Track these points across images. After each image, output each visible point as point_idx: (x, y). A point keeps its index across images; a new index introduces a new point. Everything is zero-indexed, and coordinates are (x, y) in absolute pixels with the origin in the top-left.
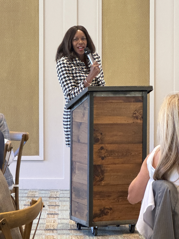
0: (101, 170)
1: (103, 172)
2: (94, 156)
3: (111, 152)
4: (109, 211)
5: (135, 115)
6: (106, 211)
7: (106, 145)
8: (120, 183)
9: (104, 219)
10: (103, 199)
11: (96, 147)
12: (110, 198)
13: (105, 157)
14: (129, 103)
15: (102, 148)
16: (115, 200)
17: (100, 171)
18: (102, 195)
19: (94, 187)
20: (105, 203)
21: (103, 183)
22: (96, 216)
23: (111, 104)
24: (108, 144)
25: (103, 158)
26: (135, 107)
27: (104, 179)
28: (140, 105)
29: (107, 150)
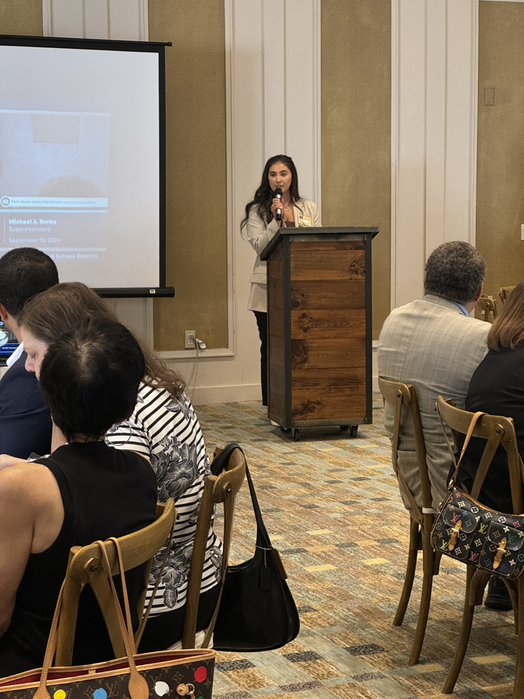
0: (303, 347)
1: (305, 350)
2: (292, 327)
3: (318, 322)
4: (316, 406)
5: (353, 268)
6: (312, 405)
7: (310, 311)
8: (332, 365)
9: (309, 417)
10: (307, 389)
11: (295, 314)
12: (317, 387)
13: (308, 328)
14: (344, 251)
15: (304, 316)
16: (326, 390)
17: (301, 348)
18: (305, 383)
19: (292, 371)
20: (310, 394)
21: (306, 365)
22: (296, 412)
23: (317, 252)
24: (313, 309)
25: (305, 330)
26: (353, 256)
27: (309, 360)
28: (361, 253)
29: (311, 318)
